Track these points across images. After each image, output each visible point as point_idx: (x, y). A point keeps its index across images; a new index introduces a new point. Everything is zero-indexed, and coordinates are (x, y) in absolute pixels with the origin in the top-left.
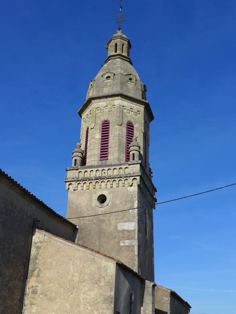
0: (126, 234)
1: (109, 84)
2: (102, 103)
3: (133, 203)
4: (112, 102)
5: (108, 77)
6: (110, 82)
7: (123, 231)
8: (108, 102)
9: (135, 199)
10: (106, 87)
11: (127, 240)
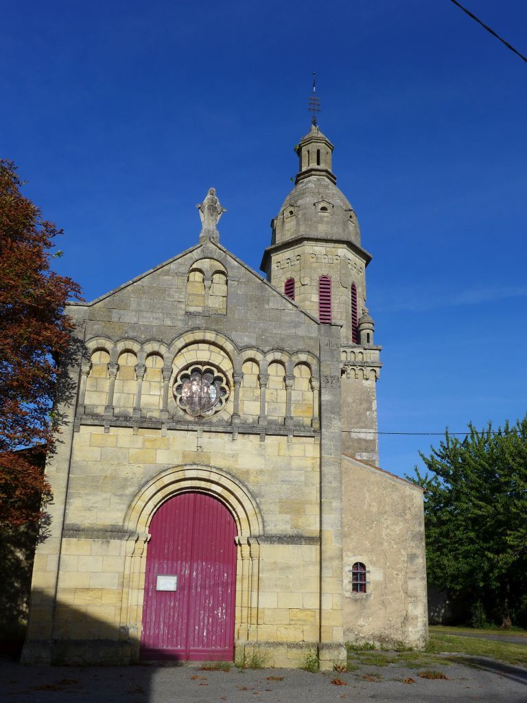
0: (363, 444)
1: (326, 219)
2: (319, 248)
3: (371, 403)
4: (333, 249)
5: (324, 209)
6: (327, 217)
7: (359, 440)
8: (328, 249)
9: (373, 398)
10: (322, 223)
11: (365, 452)
